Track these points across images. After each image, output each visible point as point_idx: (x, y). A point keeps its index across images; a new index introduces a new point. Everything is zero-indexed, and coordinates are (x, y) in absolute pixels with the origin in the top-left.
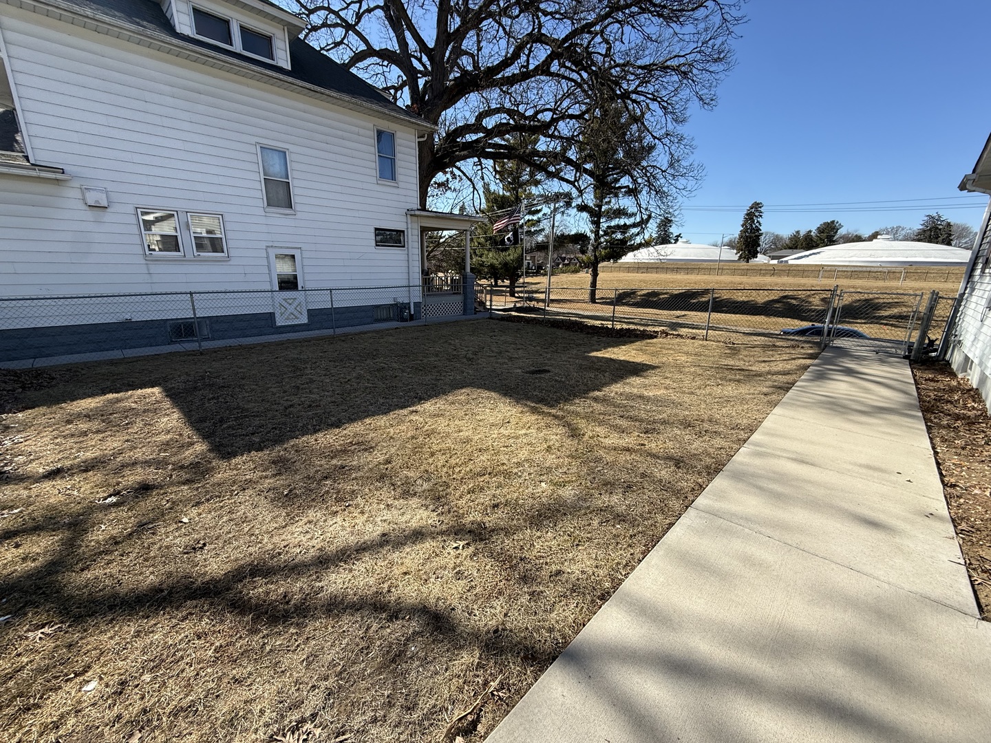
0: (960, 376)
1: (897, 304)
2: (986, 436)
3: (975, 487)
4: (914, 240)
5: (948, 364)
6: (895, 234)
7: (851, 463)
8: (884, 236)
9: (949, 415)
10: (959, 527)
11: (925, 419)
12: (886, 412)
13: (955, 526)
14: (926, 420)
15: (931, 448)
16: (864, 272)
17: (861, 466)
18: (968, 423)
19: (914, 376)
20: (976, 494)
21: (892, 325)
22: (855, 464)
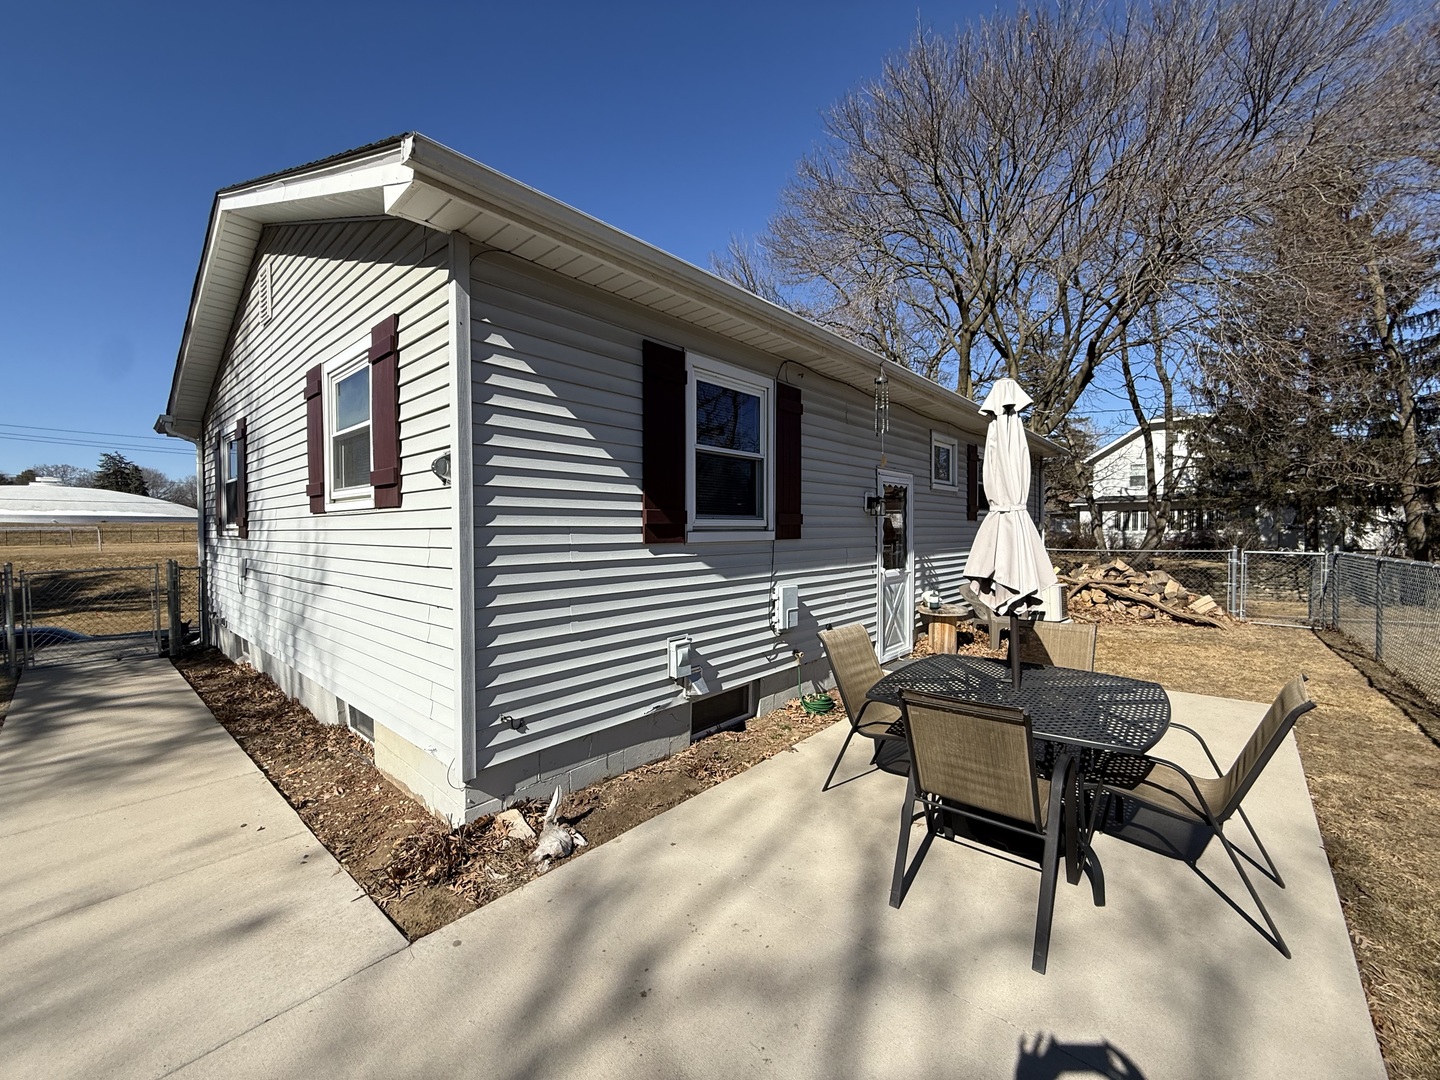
0: (238, 662)
1: (107, 579)
2: (299, 726)
3: (323, 793)
4: (95, 487)
5: (218, 651)
6: (64, 476)
7: (173, 853)
8: (45, 479)
9: (254, 716)
10: (337, 851)
11: (231, 733)
12: (175, 746)
13: (333, 853)
14: (233, 734)
15: (258, 770)
16: (30, 532)
17: (190, 847)
18: (276, 718)
19: (187, 678)
20: (328, 800)
21: (110, 609)
22: (182, 849)
